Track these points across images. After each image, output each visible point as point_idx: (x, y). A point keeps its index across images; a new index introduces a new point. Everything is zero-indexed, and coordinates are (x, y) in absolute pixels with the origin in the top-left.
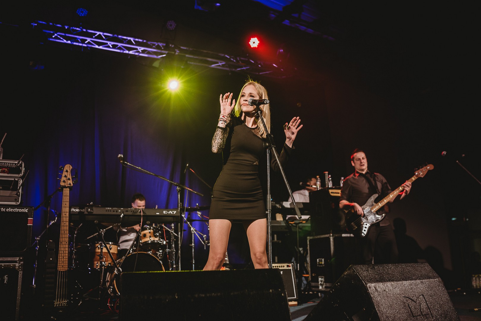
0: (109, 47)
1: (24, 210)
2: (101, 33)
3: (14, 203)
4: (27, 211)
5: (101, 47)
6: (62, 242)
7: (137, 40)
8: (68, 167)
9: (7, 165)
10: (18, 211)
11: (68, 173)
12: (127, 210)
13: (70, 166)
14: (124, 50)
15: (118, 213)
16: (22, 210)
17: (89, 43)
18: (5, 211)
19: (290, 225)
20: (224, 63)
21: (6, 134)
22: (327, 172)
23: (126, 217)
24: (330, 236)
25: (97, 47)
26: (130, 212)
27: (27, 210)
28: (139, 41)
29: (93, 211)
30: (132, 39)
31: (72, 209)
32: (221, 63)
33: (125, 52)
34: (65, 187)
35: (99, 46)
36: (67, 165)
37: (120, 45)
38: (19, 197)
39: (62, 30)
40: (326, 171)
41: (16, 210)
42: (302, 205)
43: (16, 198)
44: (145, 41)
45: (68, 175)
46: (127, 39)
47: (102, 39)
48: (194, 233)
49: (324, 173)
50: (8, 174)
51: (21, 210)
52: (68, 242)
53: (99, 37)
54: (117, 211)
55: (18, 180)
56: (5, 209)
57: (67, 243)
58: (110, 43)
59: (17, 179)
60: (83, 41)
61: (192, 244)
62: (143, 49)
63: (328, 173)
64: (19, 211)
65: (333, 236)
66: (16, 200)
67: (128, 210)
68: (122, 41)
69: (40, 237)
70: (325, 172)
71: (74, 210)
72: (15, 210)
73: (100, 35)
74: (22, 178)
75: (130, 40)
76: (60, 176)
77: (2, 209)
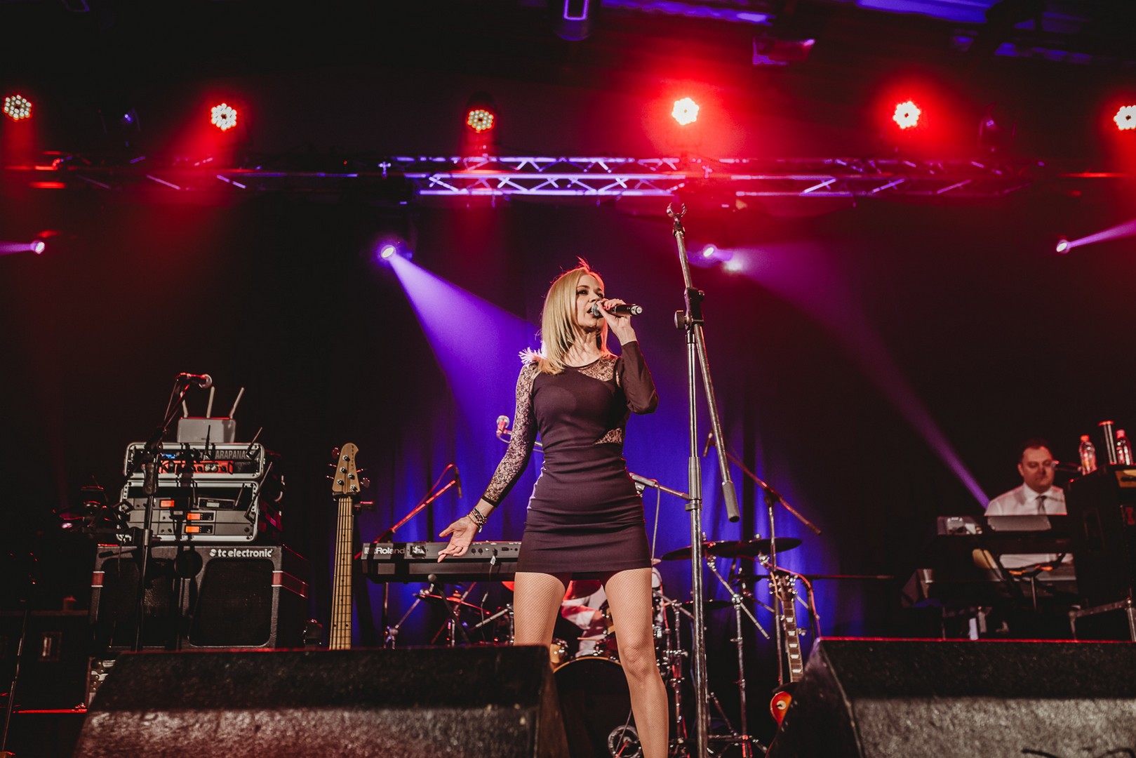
0: (550, 187)
1: (263, 552)
2: (531, 160)
3: (243, 538)
4: (270, 556)
5: (533, 191)
6: (335, 623)
7: (612, 160)
8: (348, 452)
9: (230, 455)
10: (251, 556)
11: (350, 463)
12: (506, 546)
13: (353, 447)
14: (586, 189)
15: (484, 555)
16: (261, 552)
17: (506, 186)
18: (225, 556)
19: (1016, 580)
20: (833, 181)
21: (243, 389)
22: (1109, 423)
23: (503, 563)
24: (1127, 605)
25: (524, 191)
26: (514, 550)
27: (270, 552)
28: (616, 164)
29: (424, 551)
30: (601, 161)
31: (377, 548)
32: (826, 181)
33: (587, 193)
34: (342, 495)
35: (529, 188)
36: (347, 445)
37: (574, 178)
38: (254, 523)
39: (448, 167)
40: (1106, 420)
41: (248, 553)
42: (1048, 523)
43: (249, 526)
44: (631, 160)
45: (350, 468)
46: (590, 163)
47: (536, 172)
49: (1101, 424)
50: (231, 474)
51: (257, 552)
52: (349, 624)
53: (528, 168)
54: (481, 551)
55: (252, 485)
56: (225, 552)
57: (347, 625)
58: (552, 178)
59: (249, 485)
60: (494, 183)
61: (736, 637)
62: (627, 177)
63: (1111, 425)
64: (254, 555)
65: (1133, 605)
66: (248, 531)
67: (509, 548)
68: (578, 168)
69: (397, 627)
70: (1104, 423)
71: (382, 551)
72: (245, 554)
73: (528, 164)
74: (258, 480)
75: (597, 164)
76: (333, 472)
77: (220, 551)
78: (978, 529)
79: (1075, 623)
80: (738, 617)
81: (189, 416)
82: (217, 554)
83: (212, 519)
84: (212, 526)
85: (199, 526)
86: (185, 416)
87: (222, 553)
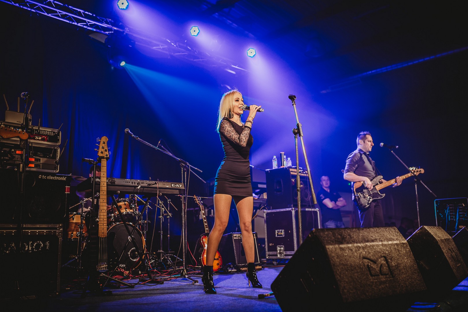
1: (62, 178)
3: (53, 171)
4: (65, 180)
5: (50, 15)
6: (101, 210)
7: (86, 13)
8: (104, 139)
9: (46, 133)
10: (57, 179)
11: (105, 144)
13: (106, 138)
14: (74, 22)
15: (136, 185)
17: (38, 9)
18: (45, 178)
20: (165, 46)
21: (33, 101)
23: (141, 188)
25: (46, 14)
26: (145, 184)
27: (65, 178)
28: (88, 15)
29: (115, 181)
30: (82, 11)
34: (103, 158)
35: (48, 13)
38: (58, 165)
41: (56, 178)
43: (55, 166)
44: (94, 15)
45: (105, 146)
46: (77, 11)
47: (53, 7)
51: (60, 178)
53: (50, 4)
54: (135, 183)
55: (57, 148)
56: (46, 177)
59: (55, 148)
60: (32, 6)
62: (93, 22)
64: (58, 179)
65: (295, 210)
66: (55, 168)
67: (144, 182)
72: (55, 178)
73: (50, 2)
74: (59, 146)
75: (80, 12)
76: (98, 148)
77: (43, 176)
82: (42, 177)
83: (40, 162)
84: (40, 165)
85: (34, 164)
86: (8, 109)
87: (44, 177)
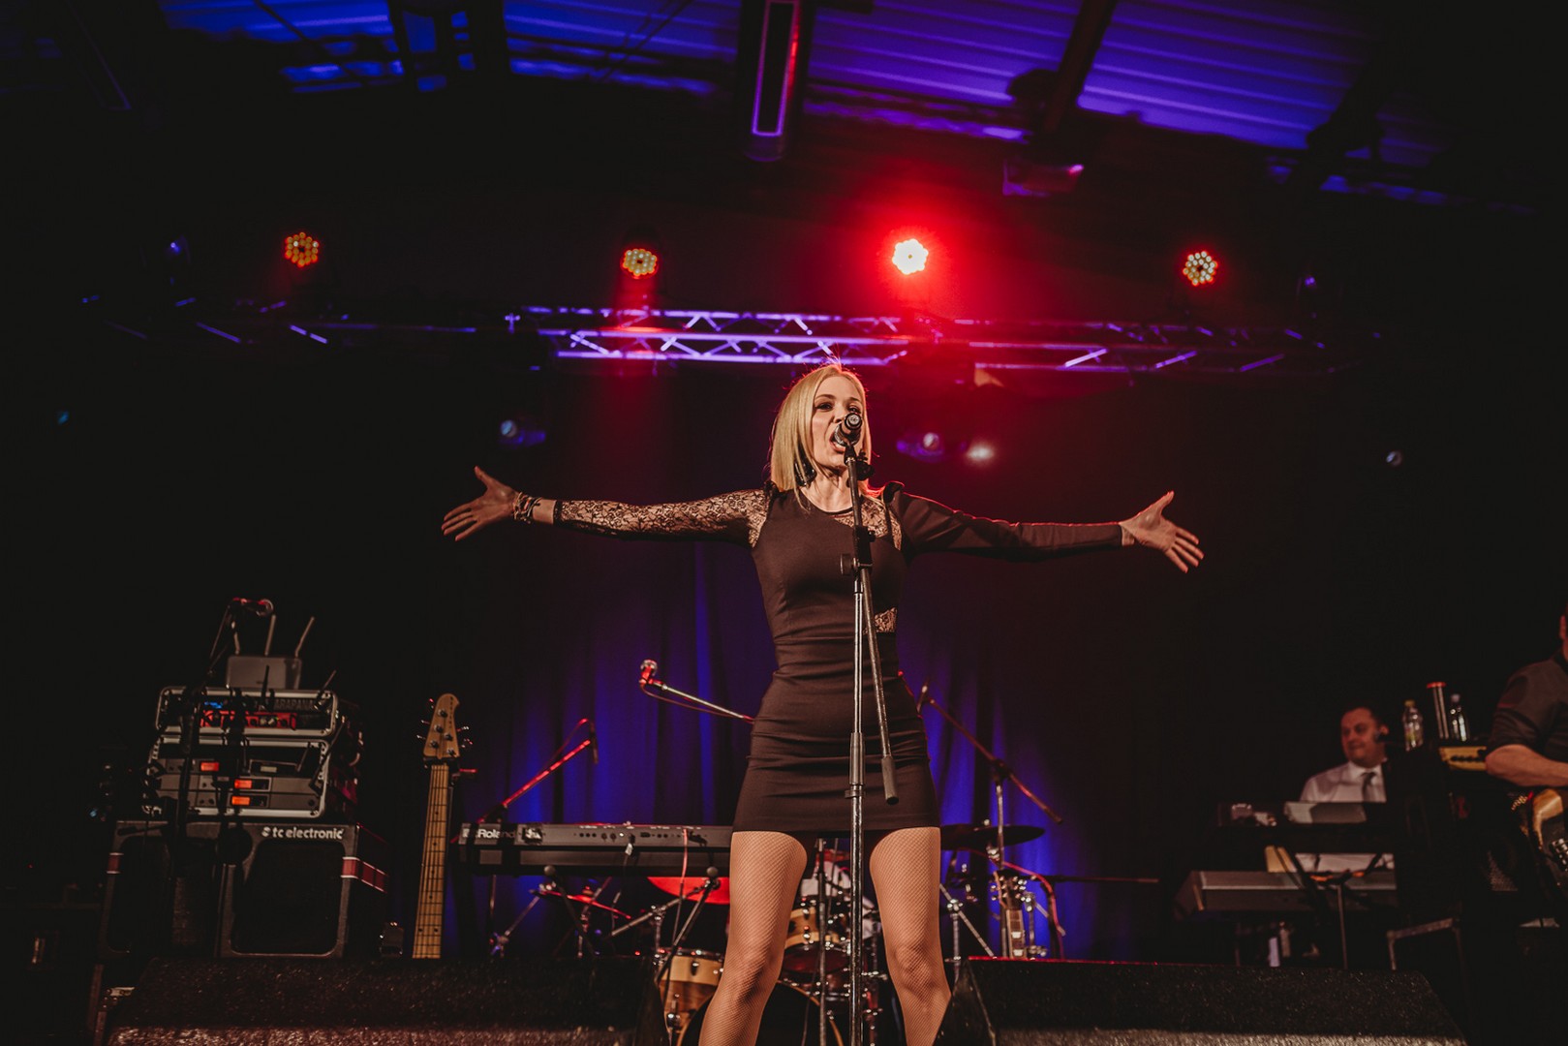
0: (730, 351)
1: (331, 832)
2: (706, 315)
3: (306, 814)
4: (340, 837)
5: (708, 356)
6: (421, 927)
7: (812, 318)
8: (447, 704)
9: (293, 705)
10: (315, 836)
11: (448, 719)
12: (646, 831)
13: (452, 698)
14: (777, 356)
15: (617, 842)
16: (328, 832)
17: (672, 349)
18: (281, 836)
20: (1103, 352)
21: (312, 619)
22: (1440, 685)
23: (642, 853)
25: (696, 356)
26: (656, 837)
27: (341, 832)
28: (817, 322)
29: (541, 834)
30: (799, 320)
31: (480, 830)
32: (1095, 351)
33: (779, 360)
34: (435, 761)
35: (702, 351)
36: (444, 696)
37: (761, 340)
38: (321, 794)
39: (595, 323)
41: (312, 833)
43: (314, 798)
44: (837, 318)
45: (448, 725)
46: (783, 321)
47: (711, 331)
48: (959, 919)
49: (1428, 686)
50: (294, 729)
51: (323, 832)
52: (439, 928)
53: (702, 326)
54: (613, 837)
55: (320, 745)
56: (282, 831)
57: (436, 930)
58: (733, 340)
59: (315, 745)
60: (655, 344)
61: (952, 956)
62: (831, 341)
63: (1443, 688)
64: (320, 836)
66: (312, 805)
67: (650, 833)
68: (767, 328)
69: (508, 933)
70: (1434, 685)
71: (486, 834)
72: (308, 834)
73: (702, 320)
74: (328, 738)
75: (793, 322)
76: (425, 730)
77: (275, 830)
78: (1272, 819)
79: (1395, 946)
80: (956, 929)
81: (241, 654)
82: (271, 833)
83: (267, 788)
84: (266, 797)
85: (250, 796)
86: (237, 652)
87: (277, 832)
